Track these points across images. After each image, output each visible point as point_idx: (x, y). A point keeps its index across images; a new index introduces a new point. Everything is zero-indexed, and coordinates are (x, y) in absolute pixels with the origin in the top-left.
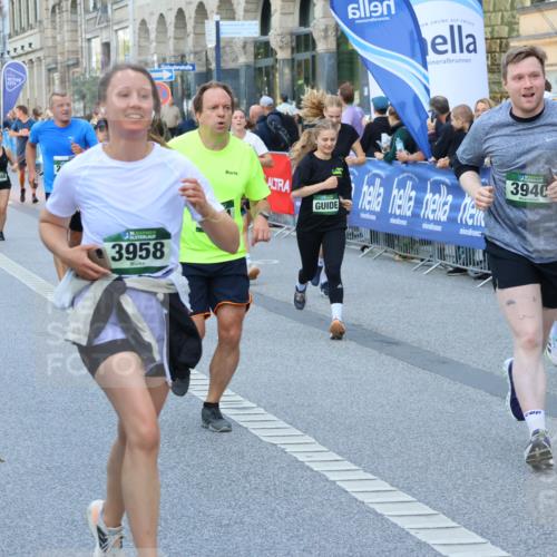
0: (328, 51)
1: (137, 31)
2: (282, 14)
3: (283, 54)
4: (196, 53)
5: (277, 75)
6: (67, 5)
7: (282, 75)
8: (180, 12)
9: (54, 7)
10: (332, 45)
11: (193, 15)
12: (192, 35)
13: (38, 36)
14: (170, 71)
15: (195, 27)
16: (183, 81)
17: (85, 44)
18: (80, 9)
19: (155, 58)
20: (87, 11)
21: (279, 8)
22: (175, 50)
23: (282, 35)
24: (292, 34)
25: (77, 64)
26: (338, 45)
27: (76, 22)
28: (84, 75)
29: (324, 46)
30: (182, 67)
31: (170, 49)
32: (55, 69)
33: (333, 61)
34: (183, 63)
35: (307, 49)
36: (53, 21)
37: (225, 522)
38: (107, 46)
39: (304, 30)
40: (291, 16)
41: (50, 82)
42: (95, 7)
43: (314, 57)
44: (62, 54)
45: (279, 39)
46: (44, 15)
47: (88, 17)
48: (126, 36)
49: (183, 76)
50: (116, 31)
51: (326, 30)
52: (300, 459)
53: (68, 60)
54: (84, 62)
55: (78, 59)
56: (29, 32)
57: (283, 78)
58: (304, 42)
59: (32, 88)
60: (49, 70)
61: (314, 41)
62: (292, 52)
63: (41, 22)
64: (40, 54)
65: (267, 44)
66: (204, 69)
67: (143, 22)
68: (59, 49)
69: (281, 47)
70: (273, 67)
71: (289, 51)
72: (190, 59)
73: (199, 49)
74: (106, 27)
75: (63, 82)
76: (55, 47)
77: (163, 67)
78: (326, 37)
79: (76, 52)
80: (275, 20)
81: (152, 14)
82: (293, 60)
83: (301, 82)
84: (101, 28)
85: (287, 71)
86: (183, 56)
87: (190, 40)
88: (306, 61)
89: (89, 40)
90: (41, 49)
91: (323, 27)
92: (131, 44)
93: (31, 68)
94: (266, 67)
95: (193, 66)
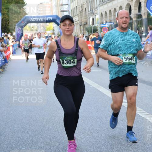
0: (145, 18)
1: (100, 15)
2: (134, 10)
3: (134, 19)
4: (114, 20)
5: (133, 24)
6: (84, 10)
7: (134, 24)
8: (110, 11)
9: (81, 11)
10: (146, 17)
11: (113, 11)
12: (113, 16)
13: (78, 18)
14: (108, 24)
15: (114, 14)
16: (111, 27)
17: (88, 19)
18: (87, 11)
19: (104, 21)
20: (89, 11)
21: (133, 8)
22: (109, 20)
23: (134, 15)
24: (136, 15)
25: (86, 24)
26: (148, 17)
27: (86, 14)
28: (88, 26)
29: (144, 17)
30: (111, 23)
31: (108, 19)
32: (82, 25)
33: (147, 21)
34: (111, 22)
35: (140, 18)
36: (81, 14)
37: (121, 129)
38: (93, 19)
39: (139, 13)
40: (136, 11)
41: (80, 29)
42: (90, 10)
43: (142, 20)
44: (83, 21)
45: (133, 16)
46: (79, 13)
47: (89, 13)
48: (98, 17)
49: (111, 25)
50: (95, 16)
51: (145, 13)
52: (139, 114)
53: (85, 23)
54: (88, 23)
55: (87, 23)
56: (75, 17)
57: (135, 25)
58: (139, 16)
59: (76, 30)
60: (80, 26)
61: (142, 16)
62: (137, 19)
63: (78, 14)
64: (78, 22)
65: (131, 17)
66: (116, 24)
67: (102, 13)
68: (82, 21)
69: (134, 18)
70: (132, 22)
71: (136, 19)
72: (113, 21)
73: (114, 19)
74: (93, 15)
75: (83, 28)
76: (81, 20)
77: (106, 23)
78: (145, 15)
79: (86, 21)
80: (133, 11)
81: (103, 11)
82: (137, 21)
83: (139, 26)
84: (92, 15)
85: (136, 23)
86: (111, 21)
87: (113, 17)
88: (140, 21)
89: (89, 18)
90: (78, 21)
91: (144, 12)
92: (99, 18)
93: (76, 25)
94: (131, 23)
95: (113, 23)
